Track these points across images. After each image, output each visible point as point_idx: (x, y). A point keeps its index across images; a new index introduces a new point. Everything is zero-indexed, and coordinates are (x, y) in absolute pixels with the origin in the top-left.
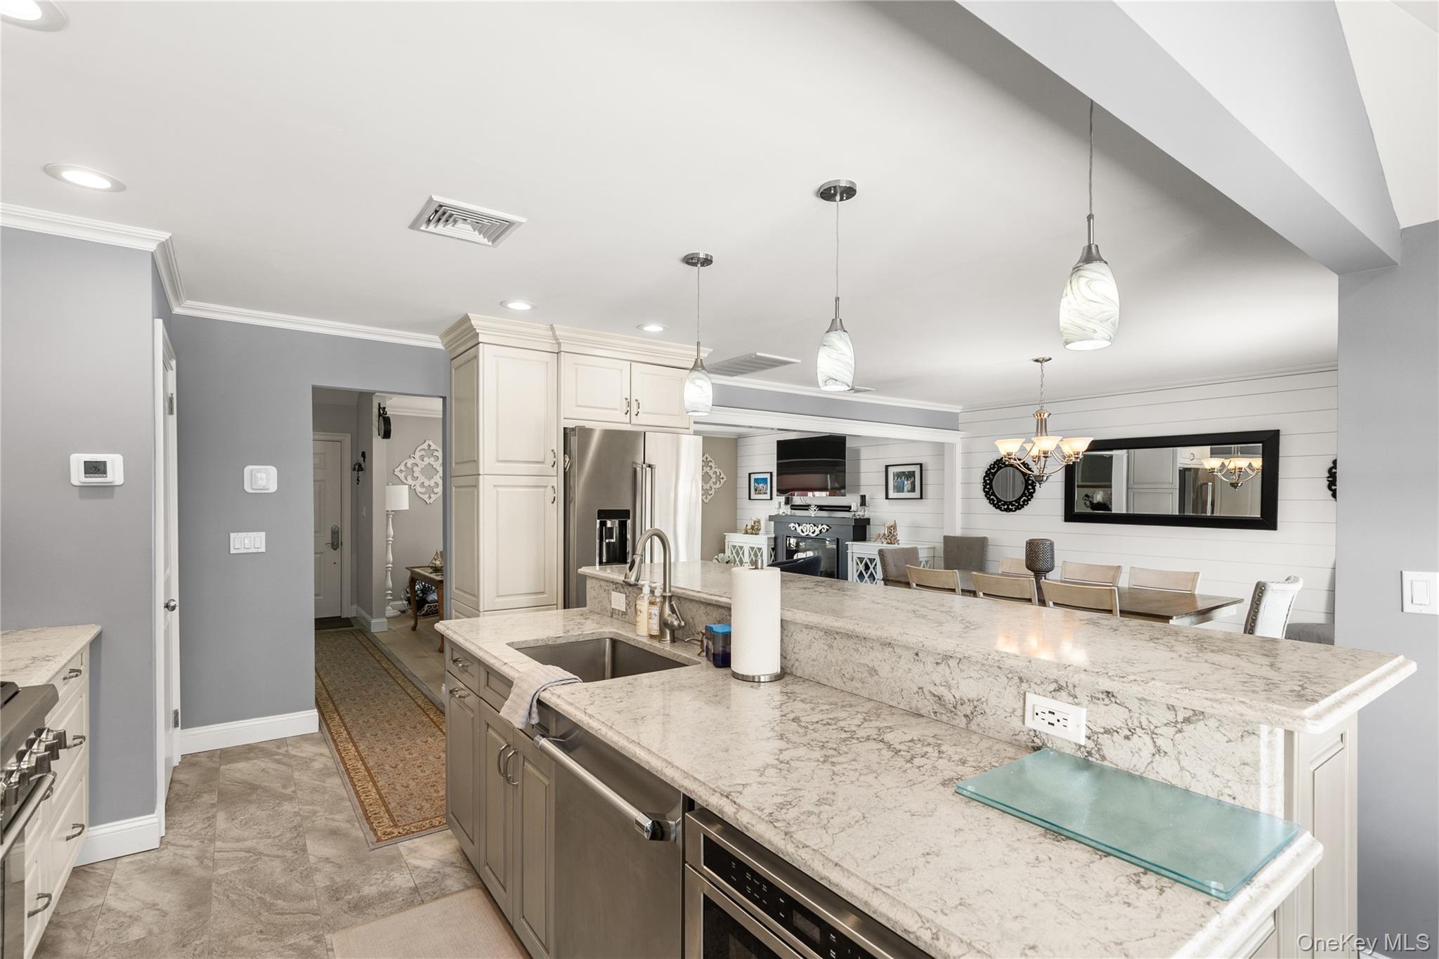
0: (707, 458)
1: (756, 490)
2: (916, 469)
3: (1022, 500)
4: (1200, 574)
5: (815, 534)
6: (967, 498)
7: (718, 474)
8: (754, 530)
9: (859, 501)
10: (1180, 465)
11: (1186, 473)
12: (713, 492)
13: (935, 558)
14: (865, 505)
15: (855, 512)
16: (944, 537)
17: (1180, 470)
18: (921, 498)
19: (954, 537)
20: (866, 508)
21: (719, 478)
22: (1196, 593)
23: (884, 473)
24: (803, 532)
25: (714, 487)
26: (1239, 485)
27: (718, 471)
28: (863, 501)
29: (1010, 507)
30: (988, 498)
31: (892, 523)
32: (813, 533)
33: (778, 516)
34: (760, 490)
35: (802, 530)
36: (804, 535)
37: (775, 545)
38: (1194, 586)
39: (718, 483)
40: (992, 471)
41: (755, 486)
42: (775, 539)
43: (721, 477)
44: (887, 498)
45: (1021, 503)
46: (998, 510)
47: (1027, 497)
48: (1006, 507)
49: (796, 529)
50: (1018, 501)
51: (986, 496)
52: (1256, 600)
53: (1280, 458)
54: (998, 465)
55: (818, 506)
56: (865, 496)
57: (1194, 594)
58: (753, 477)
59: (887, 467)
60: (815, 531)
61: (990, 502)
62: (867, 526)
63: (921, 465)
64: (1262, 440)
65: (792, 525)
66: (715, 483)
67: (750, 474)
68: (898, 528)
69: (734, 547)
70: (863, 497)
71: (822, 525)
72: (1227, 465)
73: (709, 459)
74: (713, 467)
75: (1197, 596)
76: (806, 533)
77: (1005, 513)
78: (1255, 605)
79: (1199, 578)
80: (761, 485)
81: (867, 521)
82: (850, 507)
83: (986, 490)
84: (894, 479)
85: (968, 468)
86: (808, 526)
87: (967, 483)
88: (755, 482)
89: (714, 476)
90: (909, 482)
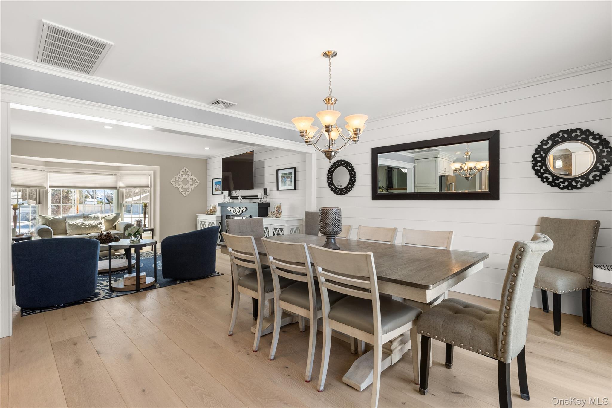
0: (185, 170)
1: (216, 189)
2: (292, 171)
3: (348, 187)
4: (453, 233)
5: (240, 213)
6: (319, 188)
7: (194, 179)
8: (212, 212)
9: (263, 191)
10: (439, 174)
11: (442, 177)
12: (190, 190)
13: (303, 226)
14: (266, 195)
15: (260, 199)
16: (306, 212)
17: (439, 176)
18: (295, 189)
19: (312, 212)
20: (267, 196)
21: (194, 182)
22: (450, 249)
23: (276, 175)
24: (234, 212)
25: (190, 187)
26: (470, 178)
27: (193, 178)
28: (265, 193)
29: (342, 192)
30: (330, 187)
31: (279, 205)
32: (239, 212)
33: (223, 203)
34: (218, 189)
35: (233, 211)
36: (234, 214)
37: (222, 220)
38: (449, 243)
39: (194, 185)
40: (332, 170)
41: (215, 187)
42: (222, 216)
43: (196, 181)
44: (278, 189)
45: (348, 189)
46: (336, 194)
47: (351, 185)
48: (340, 192)
49: (231, 210)
50: (346, 188)
51: (329, 186)
52: (514, 263)
53: (500, 150)
54: (335, 166)
55: (242, 196)
56: (266, 189)
57: (449, 250)
58: (214, 181)
59: (278, 171)
60: (239, 211)
61: (331, 190)
62: (268, 207)
63: (295, 168)
64: (488, 138)
65: (229, 208)
66: (191, 185)
67: (212, 180)
68: (282, 208)
69: (202, 222)
70: (265, 190)
71: (243, 207)
72: (463, 168)
73: (187, 170)
74: (190, 175)
75: (452, 253)
76: (235, 213)
77: (339, 196)
78: (513, 269)
79: (453, 235)
80: (218, 186)
81: (268, 205)
82: (258, 196)
83: (329, 182)
84: (281, 178)
85: (319, 169)
86: (236, 208)
87: (318, 178)
88: (215, 184)
89: (191, 180)
90: (289, 179)
